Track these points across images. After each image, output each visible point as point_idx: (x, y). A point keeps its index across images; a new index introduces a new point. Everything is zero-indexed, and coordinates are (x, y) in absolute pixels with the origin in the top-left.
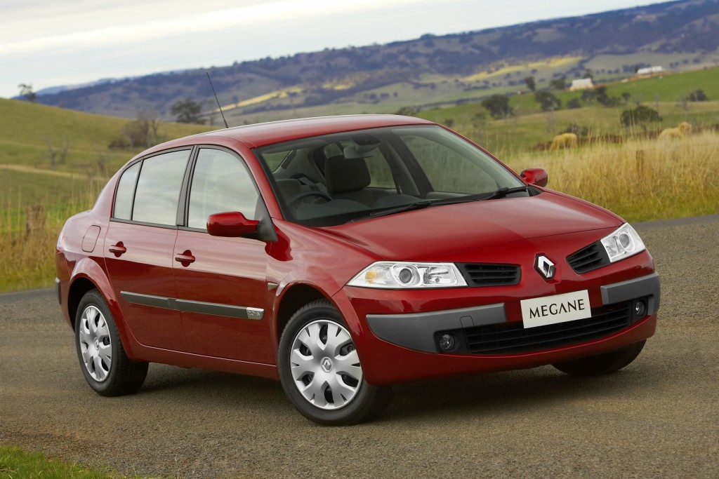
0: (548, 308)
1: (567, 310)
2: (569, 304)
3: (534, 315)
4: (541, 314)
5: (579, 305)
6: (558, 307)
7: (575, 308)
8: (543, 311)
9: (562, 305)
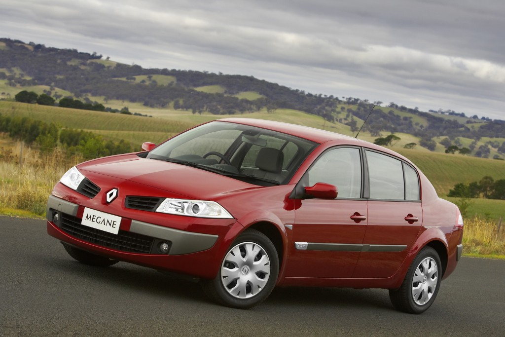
0: (96, 218)
1: (106, 224)
2: (108, 221)
3: (88, 219)
4: (91, 219)
5: (113, 224)
6: (101, 220)
7: (110, 225)
8: (93, 218)
9: (104, 220)
